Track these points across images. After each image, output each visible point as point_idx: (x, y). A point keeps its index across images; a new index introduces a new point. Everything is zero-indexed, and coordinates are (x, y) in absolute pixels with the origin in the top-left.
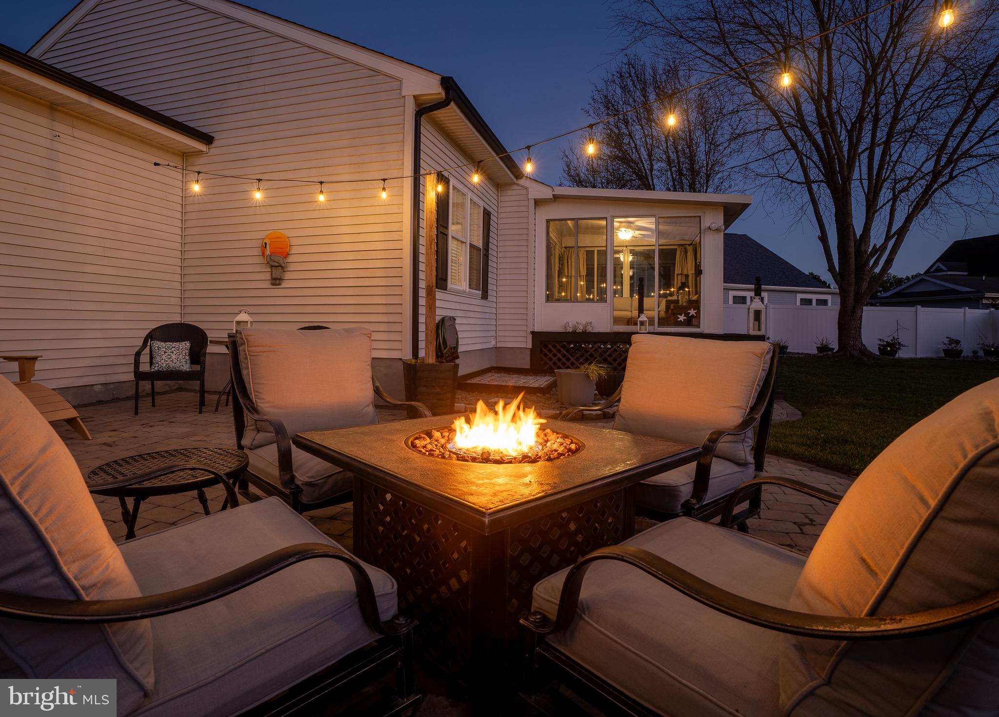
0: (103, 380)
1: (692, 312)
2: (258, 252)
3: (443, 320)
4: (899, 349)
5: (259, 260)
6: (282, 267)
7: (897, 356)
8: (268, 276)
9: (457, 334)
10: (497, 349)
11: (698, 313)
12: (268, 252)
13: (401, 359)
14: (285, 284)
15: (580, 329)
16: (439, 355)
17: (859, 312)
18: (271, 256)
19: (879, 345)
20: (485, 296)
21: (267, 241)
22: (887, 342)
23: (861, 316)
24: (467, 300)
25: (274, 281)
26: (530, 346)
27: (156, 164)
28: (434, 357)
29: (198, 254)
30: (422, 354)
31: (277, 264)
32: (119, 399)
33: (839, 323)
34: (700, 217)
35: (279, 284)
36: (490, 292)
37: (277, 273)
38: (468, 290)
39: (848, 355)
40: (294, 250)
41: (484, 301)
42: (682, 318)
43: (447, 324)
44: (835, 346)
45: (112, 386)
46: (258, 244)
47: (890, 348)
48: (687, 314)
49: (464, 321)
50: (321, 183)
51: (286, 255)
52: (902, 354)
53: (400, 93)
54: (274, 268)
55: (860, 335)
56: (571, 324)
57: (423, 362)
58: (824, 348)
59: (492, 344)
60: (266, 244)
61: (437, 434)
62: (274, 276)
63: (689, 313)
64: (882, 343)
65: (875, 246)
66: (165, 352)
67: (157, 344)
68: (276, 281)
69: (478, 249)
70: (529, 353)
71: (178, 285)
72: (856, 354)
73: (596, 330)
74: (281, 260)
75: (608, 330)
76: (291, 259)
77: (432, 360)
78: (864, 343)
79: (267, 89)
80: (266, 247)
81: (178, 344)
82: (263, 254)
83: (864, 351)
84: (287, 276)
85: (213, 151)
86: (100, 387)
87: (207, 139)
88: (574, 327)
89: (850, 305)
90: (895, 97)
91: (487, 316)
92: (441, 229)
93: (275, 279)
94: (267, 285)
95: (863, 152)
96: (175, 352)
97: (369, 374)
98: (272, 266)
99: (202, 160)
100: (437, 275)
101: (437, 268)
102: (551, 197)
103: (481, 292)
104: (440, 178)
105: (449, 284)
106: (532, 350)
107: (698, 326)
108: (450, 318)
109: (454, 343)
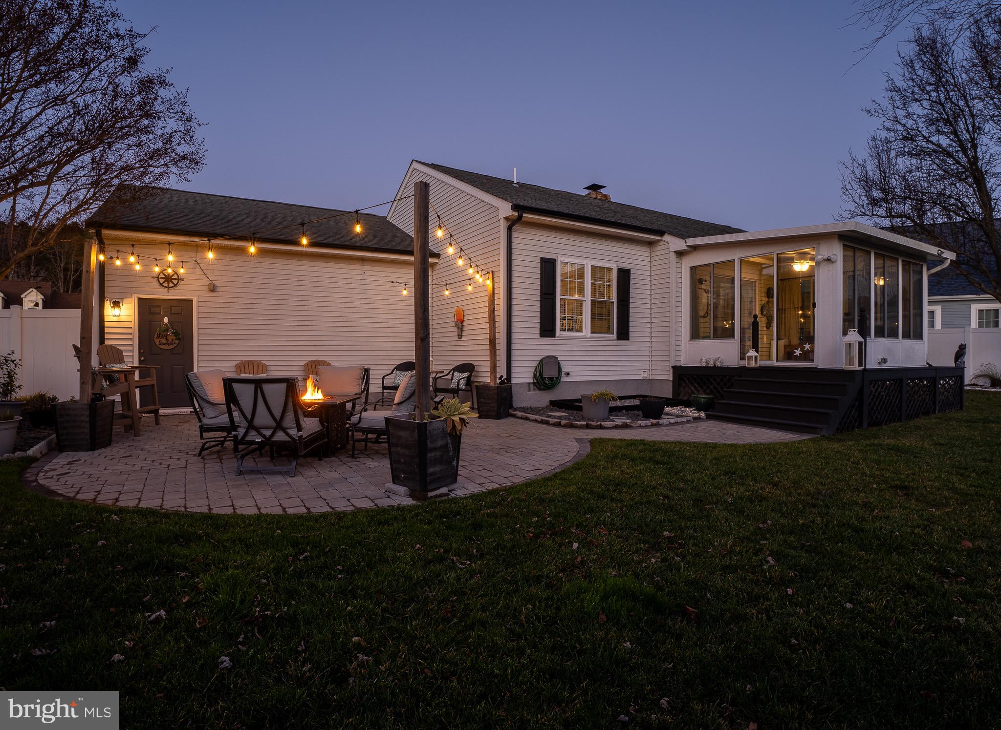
1: (807, 346)
3: (542, 359)
6: (460, 328)
9: (560, 368)
10: (651, 381)
11: (813, 348)
12: (456, 320)
14: (463, 338)
15: (712, 363)
18: (456, 322)
20: (623, 334)
21: (455, 313)
24: (591, 343)
26: (673, 378)
34: (815, 248)
35: (461, 338)
36: (633, 334)
37: (459, 332)
38: (590, 334)
40: (465, 318)
41: (623, 342)
42: (798, 352)
43: (545, 361)
48: (802, 349)
51: (462, 321)
53: (499, 217)
56: (704, 359)
59: (642, 376)
60: (455, 315)
62: (458, 334)
63: (805, 347)
68: (460, 336)
69: (611, 302)
70: (673, 384)
73: (725, 365)
74: (460, 324)
75: (735, 365)
76: (464, 323)
80: (455, 317)
84: (463, 333)
87: (437, 255)
88: (707, 362)
91: (631, 353)
92: (546, 296)
98: (457, 328)
100: (541, 328)
101: (541, 323)
102: (686, 248)
103: (615, 335)
104: (543, 261)
105: (558, 332)
106: (674, 381)
107: (813, 360)
108: (549, 357)
109: (554, 374)
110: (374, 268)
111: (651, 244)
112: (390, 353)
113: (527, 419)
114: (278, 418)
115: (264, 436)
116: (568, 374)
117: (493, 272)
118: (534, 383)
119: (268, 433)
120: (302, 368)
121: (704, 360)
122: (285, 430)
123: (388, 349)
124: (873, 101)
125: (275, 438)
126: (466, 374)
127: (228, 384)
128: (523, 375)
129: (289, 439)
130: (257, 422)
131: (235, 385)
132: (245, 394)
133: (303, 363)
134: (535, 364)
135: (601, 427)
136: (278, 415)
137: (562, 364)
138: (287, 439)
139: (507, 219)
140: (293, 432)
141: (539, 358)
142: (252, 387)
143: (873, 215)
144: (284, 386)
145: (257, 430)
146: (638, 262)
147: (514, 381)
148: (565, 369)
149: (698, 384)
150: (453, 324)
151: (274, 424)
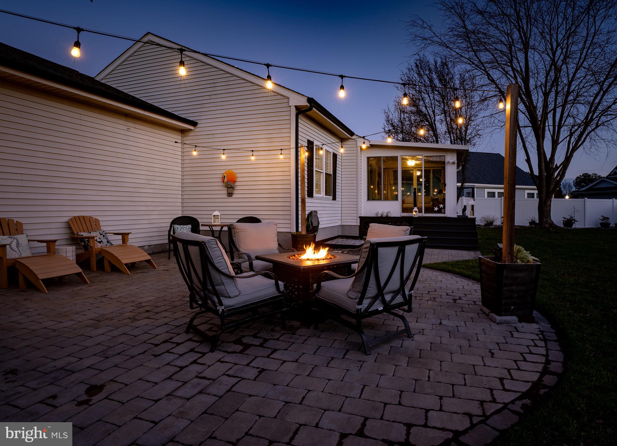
0: (148, 244)
1: (441, 206)
2: (221, 180)
3: (311, 213)
4: (574, 223)
5: (221, 184)
6: (232, 188)
7: (573, 227)
8: (226, 192)
9: (318, 219)
10: (342, 226)
11: (444, 207)
12: (226, 180)
13: (290, 232)
14: (234, 196)
15: (385, 215)
16: (308, 230)
17: (549, 203)
18: (227, 182)
19: (563, 220)
20: (334, 198)
21: (225, 175)
22: (567, 219)
23: (550, 204)
24: (324, 202)
25: (229, 195)
26: (359, 224)
27: (176, 142)
28: (305, 231)
29: (190, 181)
30: (300, 230)
31: (230, 186)
32: (155, 253)
33: (539, 208)
34: (445, 156)
35: (231, 196)
36: (337, 196)
37: (230, 191)
38: (324, 196)
39: (543, 227)
40: (238, 180)
41: (334, 201)
42: (436, 209)
43: (313, 214)
44: (537, 221)
45: (152, 247)
46: (221, 176)
47: (569, 222)
48: (439, 207)
49: (323, 212)
50: (253, 151)
51: (234, 182)
52: (576, 226)
53: (289, 104)
54: (228, 188)
55: (550, 215)
57: (300, 234)
58: (532, 223)
59: (339, 223)
60: (225, 176)
61: (297, 256)
62: (229, 192)
64: (565, 220)
65: (556, 165)
66: (181, 230)
67: (176, 226)
68: (230, 195)
69: (330, 175)
70: (358, 228)
71: (180, 197)
72: (547, 226)
73: (393, 216)
74: (232, 184)
75: (399, 215)
76: (237, 184)
77: (304, 233)
78: (552, 220)
79: (224, 99)
80: (225, 178)
81: (186, 226)
82: (223, 181)
83: (552, 224)
84: (235, 192)
85: (197, 130)
86: (147, 247)
87: (194, 124)
88: (382, 214)
89: (544, 198)
90: (568, 79)
91: (336, 209)
92: (310, 168)
93: (230, 193)
94: (225, 196)
95: (550, 111)
96: (185, 230)
97: (276, 239)
98: (228, 187)
99: (191, 134)
100: (307, 191)
101: (308, 187)
102: (369, 145)
103: (332, 197)
104: (308, 142)
105: (314, 195)
106: (360, 226)
107: (445, 213)
108: (315, 211)
109: (317, 223)
110: (137, 126)
112: (150, 208)
120: (63, 225)
121: (380, 213)
123: (149, 204)
133: (66, 219)
139: (296, 107)
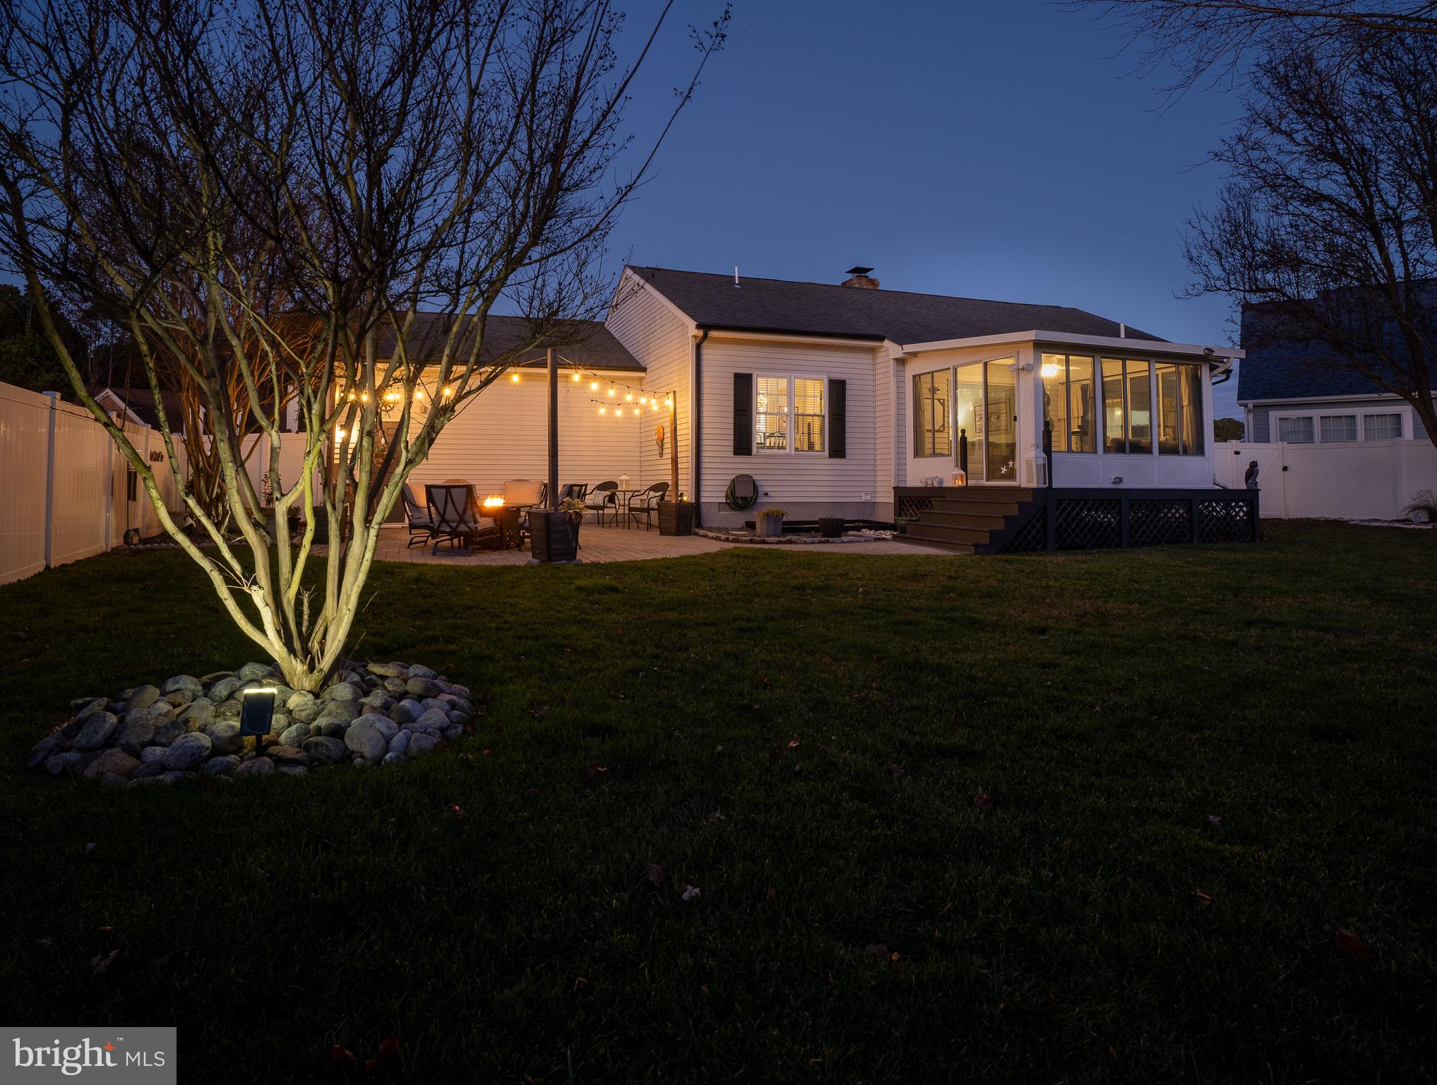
1: (1011, 463)
3: (735, 478)
9: (756, 488)
10: (874, 504)
15: (929, 483)
20: (838, 455)
24: (795, 461)
26: (893, 501)
34: (1016, 356)
36: (851, 451)
40: (665, 436)
41: (838, 460)
42: (1002, 470)
48: (1007, 466)
49: (790, 478)
54: (659, 447)
59: (863, 499)
62: (660, 452)
63: (1009, 464)
68: (661, 455)
69: (822, 416)
71: (638, 459)
73: (943, 485)
76: (664, 441)
84: (664, 451)
88: (926, 482)
91: (849, 473)
92: (740, 412)
94: (659, 457)
100: (734, 446)
101: (735, 440)
102: (904, 356)
103: (827, 453)
104: (738, 377)
105: (754, 450)
106: (896, 503)
107: (1015, 479)
108: (742, 475)
109: (749, 493)
111: (872, 350)
113: (706, 536)
114: (461, 514)
115: (451, 527)
116: (766, 494)
117: (674, 392)
118: (727, 503)
119: (454, 525)
121: (924, 480)
122: (466, 523)
124: (1223, 141)
125: (459, 529)
126: (660, 493)
127: (429, 488)
128: (714, 494)
129: (468, 530)
130: (447, 517)
131: (433, 490)
132: (439, 496)
134: (728, 483)
135: (764, 542)
136: (461, 511)
137: (757, 483)
138: (467, 529)
139: (695, 337)
140: (472, 525)
141: (732, 477)
142: (444, 490)
143: (1231, 289)
144: (465, 490)
145: (448, 523)
146: (857, 371)
147: (703, 500)
148: (763, 489)
149: (916, 506)
150: (655, 442)
151: (458, 518)
